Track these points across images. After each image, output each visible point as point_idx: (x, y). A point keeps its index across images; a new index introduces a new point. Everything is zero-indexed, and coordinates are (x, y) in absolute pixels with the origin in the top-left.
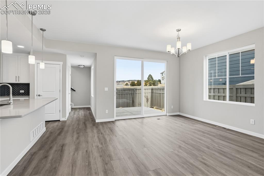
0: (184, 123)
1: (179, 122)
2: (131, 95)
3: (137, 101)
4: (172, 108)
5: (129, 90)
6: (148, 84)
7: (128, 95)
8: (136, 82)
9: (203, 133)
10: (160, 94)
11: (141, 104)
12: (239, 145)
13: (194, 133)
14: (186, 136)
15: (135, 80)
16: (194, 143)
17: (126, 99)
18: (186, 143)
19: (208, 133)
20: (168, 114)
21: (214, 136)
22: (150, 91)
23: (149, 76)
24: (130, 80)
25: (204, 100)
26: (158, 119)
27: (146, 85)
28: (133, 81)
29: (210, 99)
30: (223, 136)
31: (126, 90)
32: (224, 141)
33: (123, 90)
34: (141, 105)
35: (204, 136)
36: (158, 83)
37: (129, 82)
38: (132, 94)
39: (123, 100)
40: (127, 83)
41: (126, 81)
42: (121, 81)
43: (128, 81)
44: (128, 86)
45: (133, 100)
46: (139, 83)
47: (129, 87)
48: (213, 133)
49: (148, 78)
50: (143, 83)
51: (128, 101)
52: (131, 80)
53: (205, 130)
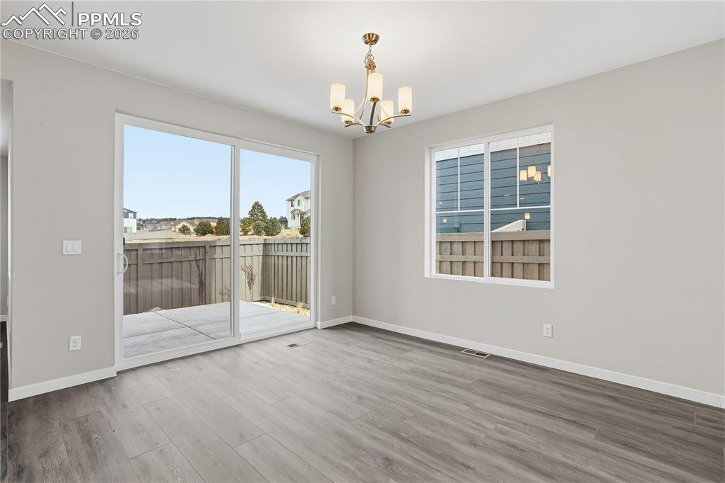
0: (374, 351)
1: (358, 346)
2: (194, 264)
3: (216, 285)
4: (333, 303)
5: (189, 247)
6: (250, 230)
7: (185, 265)
8: (214, 224)
9: (439, 382)
10: (289, 259)
11: (229, 291)
12: (539, 408)
13: (414, 385)
14: (394, 405)
15: (210, 218)
16: (428, 433)
17: (177, 277)
18: (403, 439)
19: (450, 380)
20: (319, 325)
21: (469, 389)
22: (259, 250)
23: (253, 207)
24: (194, 218)
25: (427, 275)
26: (291, 346)
27: (246, 233)
28: (205, 220)
29: (440, 273)
30: (489, 384)
31: (179, 248)
32: (499, 401)
33: (166, 248)
34: (230, 296)
35: (444, 391)
36: (280, 228)
37: (192, 224)
38: (197, 261)
39: (164, 280)
40: (184, 227)
41: (181, 220)
42: (166, 220)
43: (188, 219)
44: (190, 233)
45: (201, 280)
46: (223, 226)
47: (193, 237)
48: (462, 376)
49: (251, 214)
50: (236, 228)
51: (186, 285)
52: (198, 218)
53: (440, 370)
